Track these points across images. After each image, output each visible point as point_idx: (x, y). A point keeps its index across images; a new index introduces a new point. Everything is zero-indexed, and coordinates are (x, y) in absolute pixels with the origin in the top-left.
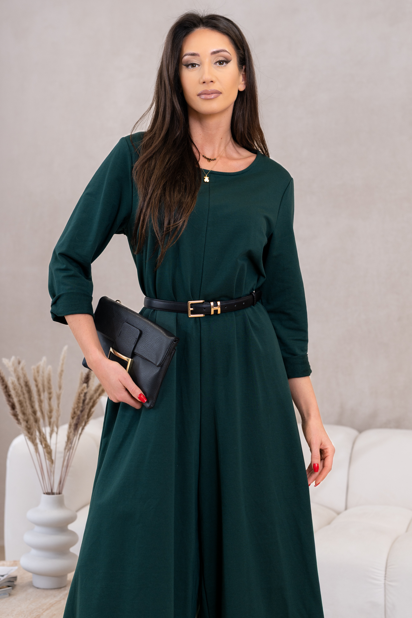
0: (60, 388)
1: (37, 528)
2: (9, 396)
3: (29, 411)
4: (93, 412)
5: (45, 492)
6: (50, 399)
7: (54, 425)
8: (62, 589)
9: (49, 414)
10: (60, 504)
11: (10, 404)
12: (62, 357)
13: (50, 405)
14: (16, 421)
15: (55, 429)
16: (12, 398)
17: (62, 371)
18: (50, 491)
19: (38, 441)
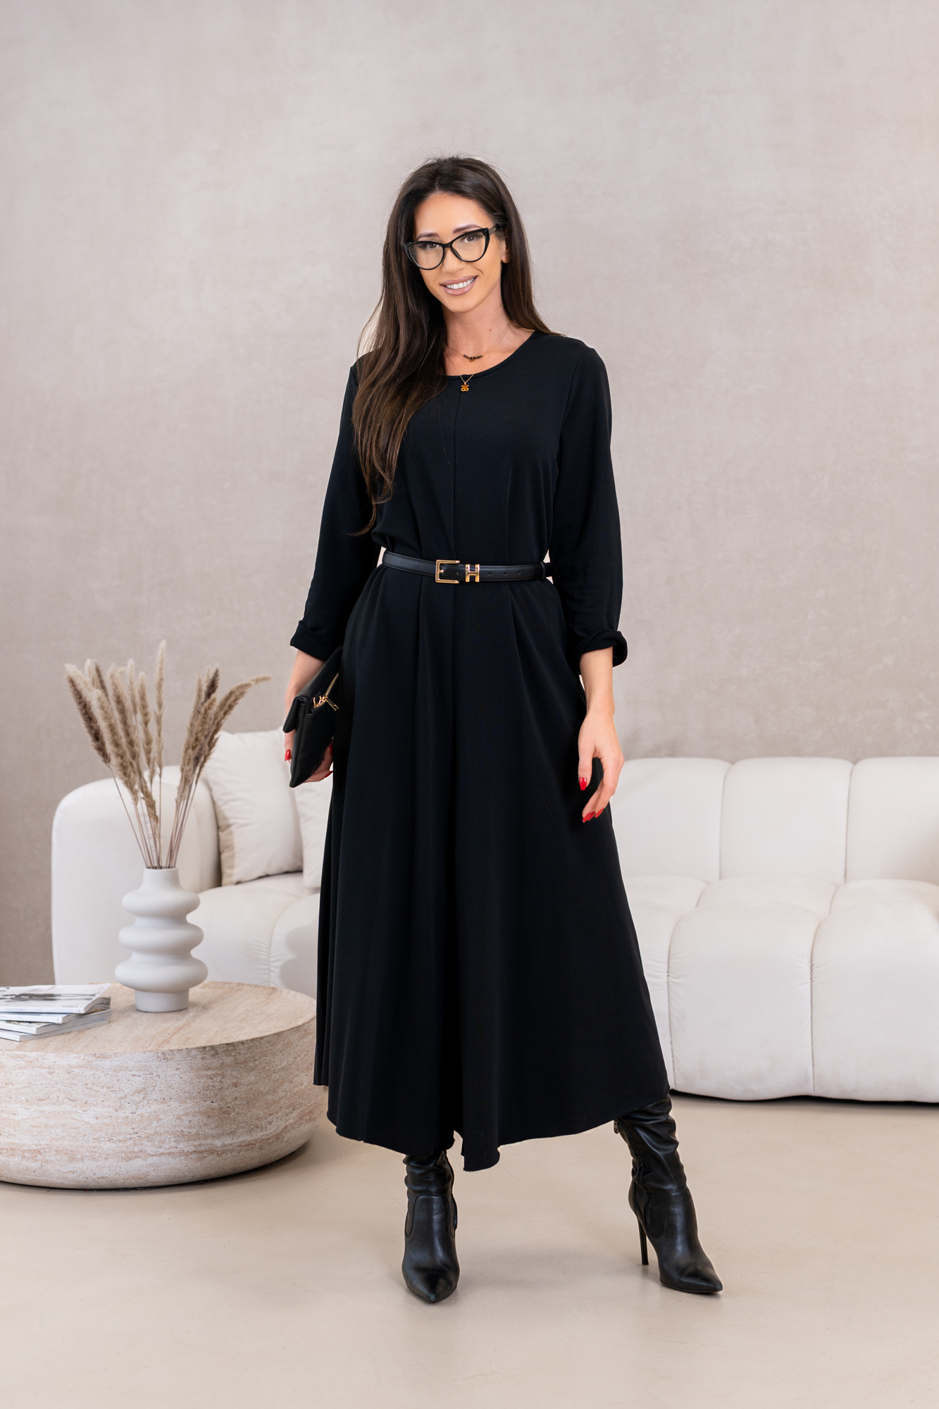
0: (160, 706)
1: (140, 921)
2: (89, 718)
3: (124, 741)
4: (217, 739)
5: (150, 865)
6: (146, 723)
7: (156, 764)
8: (184, 1011)
9: (146, 746)
10: (175, 881)
11: (93, 731)
12: (158, 659)
13: (146, 733)
14: (100, 759)
15: (158, 770)
16: (96, 722)
17: (161, 679)
18: (156, 865)
19: (136, 787)
